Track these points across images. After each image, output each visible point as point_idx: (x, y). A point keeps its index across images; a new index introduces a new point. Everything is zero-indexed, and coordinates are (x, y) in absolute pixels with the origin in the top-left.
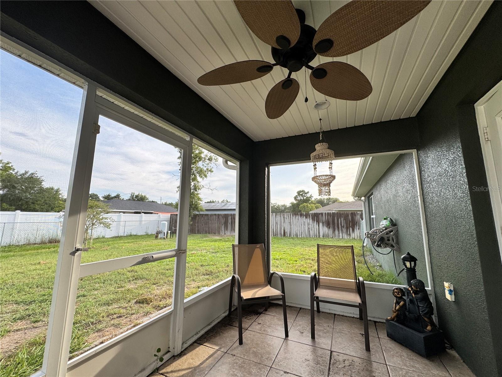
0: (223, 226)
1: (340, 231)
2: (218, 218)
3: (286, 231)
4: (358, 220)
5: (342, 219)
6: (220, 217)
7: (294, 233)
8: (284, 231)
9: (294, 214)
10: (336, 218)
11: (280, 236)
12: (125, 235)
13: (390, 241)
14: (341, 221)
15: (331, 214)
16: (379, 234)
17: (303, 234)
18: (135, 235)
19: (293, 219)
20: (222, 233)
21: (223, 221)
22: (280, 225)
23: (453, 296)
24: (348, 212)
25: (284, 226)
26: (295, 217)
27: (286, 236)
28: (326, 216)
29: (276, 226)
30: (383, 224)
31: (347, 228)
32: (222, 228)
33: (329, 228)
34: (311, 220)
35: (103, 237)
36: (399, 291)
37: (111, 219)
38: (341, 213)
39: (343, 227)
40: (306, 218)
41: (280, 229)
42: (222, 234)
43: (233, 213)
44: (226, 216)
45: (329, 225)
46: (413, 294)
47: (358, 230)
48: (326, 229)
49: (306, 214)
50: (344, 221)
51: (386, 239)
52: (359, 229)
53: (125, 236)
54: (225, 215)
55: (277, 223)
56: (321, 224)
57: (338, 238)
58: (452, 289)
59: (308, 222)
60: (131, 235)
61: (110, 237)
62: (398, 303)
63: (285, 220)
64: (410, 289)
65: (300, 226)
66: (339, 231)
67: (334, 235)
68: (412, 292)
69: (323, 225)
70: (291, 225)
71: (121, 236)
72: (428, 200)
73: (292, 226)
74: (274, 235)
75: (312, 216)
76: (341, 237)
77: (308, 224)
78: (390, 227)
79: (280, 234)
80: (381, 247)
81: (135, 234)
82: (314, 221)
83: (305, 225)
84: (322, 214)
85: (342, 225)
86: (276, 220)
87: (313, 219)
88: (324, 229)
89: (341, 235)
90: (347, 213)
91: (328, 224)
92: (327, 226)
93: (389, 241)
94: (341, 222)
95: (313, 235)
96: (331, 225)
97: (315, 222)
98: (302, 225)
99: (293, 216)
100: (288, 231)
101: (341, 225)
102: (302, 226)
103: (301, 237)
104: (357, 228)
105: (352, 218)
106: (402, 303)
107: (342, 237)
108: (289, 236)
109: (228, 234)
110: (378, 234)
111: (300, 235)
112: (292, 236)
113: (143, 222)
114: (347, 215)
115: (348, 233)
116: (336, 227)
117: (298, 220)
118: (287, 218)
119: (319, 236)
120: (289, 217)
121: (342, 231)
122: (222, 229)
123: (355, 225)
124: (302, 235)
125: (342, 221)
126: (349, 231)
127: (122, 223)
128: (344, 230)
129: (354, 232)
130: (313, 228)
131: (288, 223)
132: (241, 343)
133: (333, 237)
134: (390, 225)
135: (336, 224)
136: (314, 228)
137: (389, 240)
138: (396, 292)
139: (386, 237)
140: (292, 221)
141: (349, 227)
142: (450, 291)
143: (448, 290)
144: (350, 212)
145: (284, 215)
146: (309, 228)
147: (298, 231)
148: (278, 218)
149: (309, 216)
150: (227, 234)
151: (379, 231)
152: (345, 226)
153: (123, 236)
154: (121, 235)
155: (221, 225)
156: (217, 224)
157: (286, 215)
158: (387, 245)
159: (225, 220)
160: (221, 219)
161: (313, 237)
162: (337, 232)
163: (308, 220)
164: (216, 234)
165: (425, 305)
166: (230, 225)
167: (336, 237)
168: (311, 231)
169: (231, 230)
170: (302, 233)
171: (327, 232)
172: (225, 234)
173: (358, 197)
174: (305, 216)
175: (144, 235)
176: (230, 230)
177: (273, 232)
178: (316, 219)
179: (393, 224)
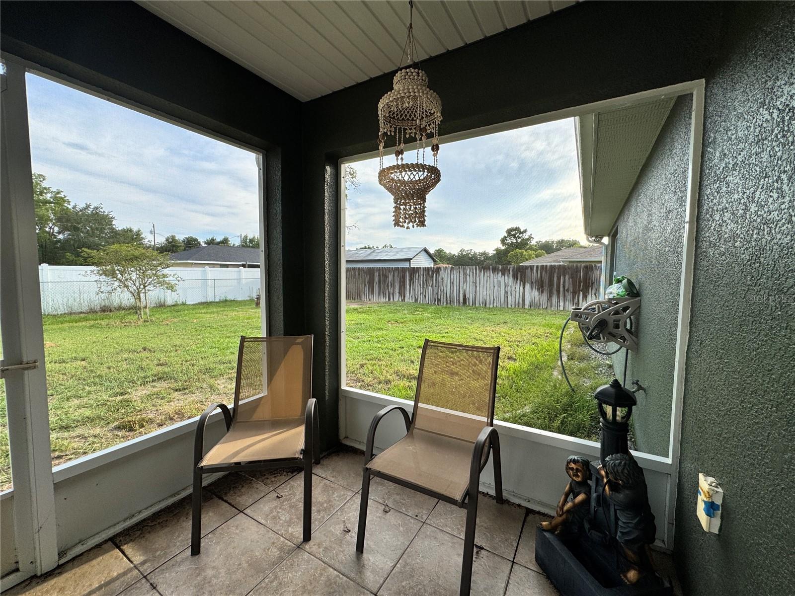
0: (366, 288)
1: (561, 298)
2: (359, 274)
3: (467, 296)
4: (597, 278)
5: (567, 278)
6: (362, 273)
7: (480, 299)
8: (465, 296)
9: (482, 268)
10: (555, 276)
11: (458, 304)
12: (217, 300)
13: (620, 330)
14: (565, 278)
15: (548, 268)
16: (599, 312)
17: (495, 302)
18: (232, 301)
19: (479, 276)
20: (365, 298)
21: (366, 279)
22: (458, 288)
23: (717, 522)
24: (579, 265)
25: (465, 287)
26: (484, 274)
27: (468, 304)
28: (539, 272)
29: (452, 288)
30: (611, 293)
31: (575, 293)
32: (366, 289)
33: (542, 292)
34: (511, 279)
35: (184, 304)
36: (580, 468)
37: (176, 276)
38: (566, 267)
39: (568, 290)
40: (503, 274)
41: (458, 292)
42: (365, 300)
43: (381, 267)
44: (371, 271)
45: (542, 287)
46: (607, 487)
47: (593, 295)
48: (536, 293)
49: (503, 268)
50: (571, 280)
51: (611, 324)
52: (595, 294)
53: (217, 302)
54: (370, 269)
55: (453, 284)
56: (528, 286)
57: (556, 309)
58: (719, 501)
59: (506, 281)
60: (226, 301)
61: (195, 303)
62: (573, 491)
63: (466, 278)
64: (603, 473)
65: (492, 288)
66: (558, 298)
67: (549, 304)
68: (605, 480)
69: (532, 287)
70: (476, 287)
71: (211, 302)
72: (707, 234)
73: (478, 288)
74: (447, 303)
75: (513, 271)
76: (561, 308)
77: (506, 286)
78: (627, 300)
79: (458, 301)
80: (600, 339)
81: (232, 299)
82: (517, 280)
83: (500, 286)
84: (531, 268)
85: (566, 289)
86: (452, 277)
87: (515, 277)
88: (533, 294)
89: (562, 304)
90: (577, 267)
91: (540, 286)
92: (538, 289)
93: (619, 328)
94: (564, 282)
95: (513, 303)
96: (546, 288)
97: (519, 281)
98: (494, 287)
99: (480, 271)
100: (470, 296)
101: (564, 287)
102: (496, 288)
103: (491, 306)
104: (593, 293)
105: (586, 276)
106: (581, 497)
107: (564, 308)
108: (473, 305)
109: (374, 300)
110: (596, 312)
111: (490, 305)
112: (477, 305)
113: (244, 281)
114: (577, 270)
115: (576, 300)
116: (555, 292)
117: (488, 278)
118: (469, 276)
119: (524, 305)
120: (473, 272)
121: (565, 296)
122: (366, 293)
123: (590, 288)
124: (493, 303)
125: (567, 280)
126: (576, 298)
127: (210, 283)
128: (569, 296)
129: (586, 300)
130: (513, 293)
131: (471, 284)
132: (196, 550)
133: (547, 307)
134: (624, 295)
135: (555, 286)
136: (516, 292)
137: (617, 327)
138: (572, 469)
139: (611, 319)
140: (478, 279)
141: (579, 291)
142: (711, 508)
143: (705, 502)
144: (583, 265)
145: (464, 269)
146: (506, 292)
147: (488, 298)
148: (455, 275)
149: (509, 271)
150: (372, 300)
151: (598, 307)
152: (571, 289)
153: (214, 302)
154: (211, 300)
155: (363, 286)
156: (356, 284)
157: (469, 269)
158: (612, 337)
159: (370, 277)
160: (363, 277)
161: (513, 306)
162: (555, 299)
163: (506, 278)
164: (356, 300)
165: (634, 522)
166: (377, 285)
167: (552, 308)
168: (509, 298)
169: (379, 294)
170: (494, 299)
171: (537, 299)
172: (370, 300)
173: (597, 237)
174: (501, 271)
175: (247, 300)
176: (377, 294)
177: (447, 297)
178: (521, 277)
179: (633, 291)
